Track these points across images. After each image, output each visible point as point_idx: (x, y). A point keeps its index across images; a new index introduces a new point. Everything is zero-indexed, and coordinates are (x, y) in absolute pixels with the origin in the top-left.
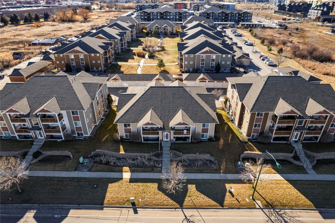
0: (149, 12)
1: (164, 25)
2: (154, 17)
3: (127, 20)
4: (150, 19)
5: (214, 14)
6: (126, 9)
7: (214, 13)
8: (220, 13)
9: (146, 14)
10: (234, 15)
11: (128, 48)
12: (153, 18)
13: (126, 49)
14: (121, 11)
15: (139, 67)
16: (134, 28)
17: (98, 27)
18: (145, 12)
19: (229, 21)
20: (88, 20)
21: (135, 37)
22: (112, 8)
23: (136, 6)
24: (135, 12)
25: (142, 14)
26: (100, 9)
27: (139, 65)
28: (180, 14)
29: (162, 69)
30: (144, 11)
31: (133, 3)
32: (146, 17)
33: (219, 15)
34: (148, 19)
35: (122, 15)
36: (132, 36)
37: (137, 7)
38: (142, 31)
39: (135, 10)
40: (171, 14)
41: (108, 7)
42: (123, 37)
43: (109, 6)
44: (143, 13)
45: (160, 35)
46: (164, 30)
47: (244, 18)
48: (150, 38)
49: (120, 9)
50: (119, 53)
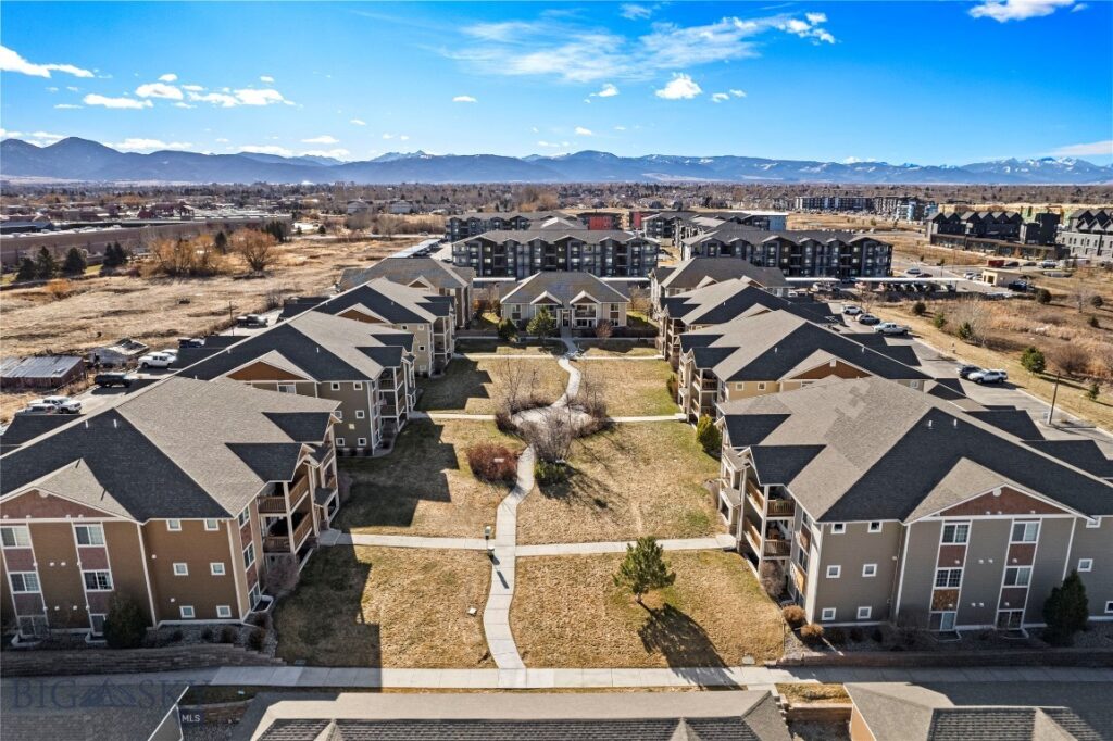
0: (500, 243)
1: (579, 294)
2: (519, 260)
3: (417, 275)
4: (502, 266)
5: (749, 249)
6: (411, 233)
7: (748, 243)
8: (769, 244)
9: (489, 249)
10: (826, 249)
11: (420, 415)
12: (515, 262)
13: (412, 422)
14: (392, 240)
15: (495, 569)
16: (451, 309)
17: (294, 296)
18: (486, 243)
19: (806, 272)
20: (266, 268)
21: (450, 349)
22: (362, 228)
23: (449, 224)
24: (443, 241)
25: (474, 249)
26: (322, 231)
27: (492, 557)
28: (619, 247)
29: (654, 598)
30: (479, 239)
31: (436, 213)
32: (489, 260)
33: (769, 252)
34: (495, 267)
35: (397, 251)
36: (438, 346)
37: (451, 226)
38: (478, 317)
39: (442, 236)
40: (585, 248)
41: (347, 226)
42: (398, 362)
43: (352, 224)
44: (476, 246)
45: (559, 336)
46: (577, 315)
47: (861, 261)
48: (516, 355)
49: (390, 233)
50: (368, 451)
